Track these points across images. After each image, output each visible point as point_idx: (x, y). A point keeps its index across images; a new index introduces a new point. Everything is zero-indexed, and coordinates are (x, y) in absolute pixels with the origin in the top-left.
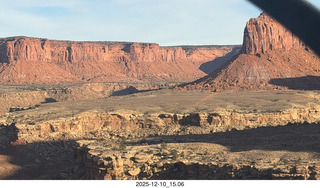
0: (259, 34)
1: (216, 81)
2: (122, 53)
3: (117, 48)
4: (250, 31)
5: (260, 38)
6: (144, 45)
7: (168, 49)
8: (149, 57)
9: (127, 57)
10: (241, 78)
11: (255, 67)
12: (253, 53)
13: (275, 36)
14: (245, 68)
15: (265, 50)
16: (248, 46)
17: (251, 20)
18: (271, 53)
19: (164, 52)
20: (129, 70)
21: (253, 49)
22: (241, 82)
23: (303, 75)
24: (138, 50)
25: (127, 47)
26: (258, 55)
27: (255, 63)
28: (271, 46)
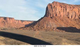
0: (52, 9)
1: (35, 27)
2: (4, 20)
3: (2, 18)
4: (49, 8)
5: (52, 11)
6: (10, 18)
7: (17, 20)
8: (11, 21)
9: (5, 21)
10: (45, 26)
11: (51, 22)
12: (50, 17)
13: (58, 11)
14: (46, 22)
15: (54, 16)
16: (47, 14)
17: (49, 4)
18: (56, 17)
19: (15, 21)
20: (5, 25)
21: (50, 15)
22: (45, 28)
23: (69, 26)
24: (8, 19)
25: (5, 18)
26: (51, 18)
27: (51, 20)
28: (56, 15)
